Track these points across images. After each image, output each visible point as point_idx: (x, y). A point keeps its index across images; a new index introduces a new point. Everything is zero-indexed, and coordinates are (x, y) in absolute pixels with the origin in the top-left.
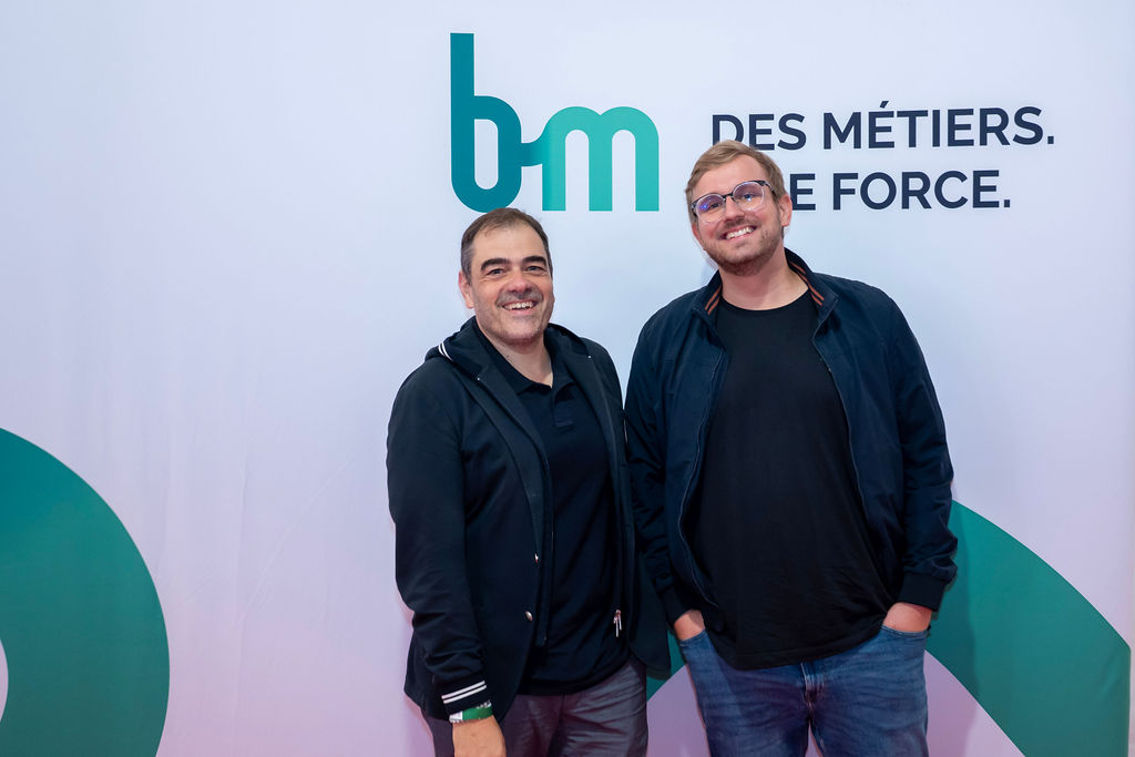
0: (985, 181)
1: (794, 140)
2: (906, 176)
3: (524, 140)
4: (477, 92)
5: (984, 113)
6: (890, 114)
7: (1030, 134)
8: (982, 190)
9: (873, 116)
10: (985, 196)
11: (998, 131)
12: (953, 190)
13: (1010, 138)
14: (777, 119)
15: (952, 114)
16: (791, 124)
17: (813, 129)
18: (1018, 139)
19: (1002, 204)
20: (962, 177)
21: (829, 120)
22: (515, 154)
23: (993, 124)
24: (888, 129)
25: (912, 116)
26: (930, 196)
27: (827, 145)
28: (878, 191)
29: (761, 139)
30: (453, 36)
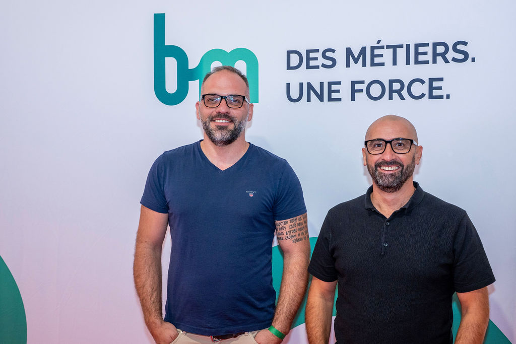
0: (435, 84)
1: (330, 63)
2: (391, 82)
3: (190, 68)
5: (435, 45)
6: (382, 47)
7: (461, 57)
9: (373, 48)
10: (436, 93)
11: (443, 55)
12: (417, 89)
13: (449, 59)
14: (321, 52)
15: (417, 46)
16: (328, 54)
17: (340, 56)
18: (454, 60)
19: (445, 97)
20: (423, 82)
21: (349, 52)
22: (185, 75)
23: (440, 52)
24: (381, 56)
25: (395, 48)
26: (405, 93)
27: (348, 65)
28: (376, 90)
29: (312, 63)
30: (155, 15)
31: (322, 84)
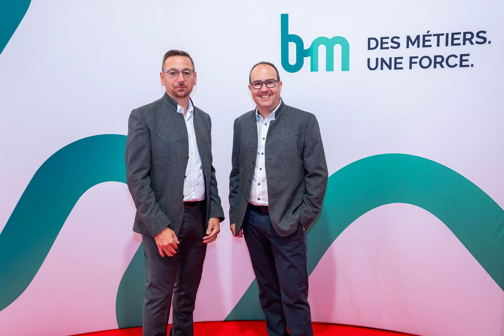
0: (464, 58)
1: (396, 45)
2: (436, 57)
3: (304, 49)
4: (290, 33)
5: (465, 34)
6: (431, 35)
7: (482, 40)
8: (463, 61)
9: (424, 36)
10: (464, 63)
11: (470, 40)
12: (452, 61)
13: (474, 42)
14: (390, 38)
15: (453, 34)
16: (395, 40)
17: (403, 41)
18: (477, 42)
19: (470, 66)
20: (456, 57)
21: (409, 38)
22: (302, 53)
23: (468, 37)
24: (430, 41)
25: (438, 36)
26: (444, 63)
27: (408, 47)
28: (425, 62)
29: (384, 46)
30: (281, 15)
31: (390, 59)
